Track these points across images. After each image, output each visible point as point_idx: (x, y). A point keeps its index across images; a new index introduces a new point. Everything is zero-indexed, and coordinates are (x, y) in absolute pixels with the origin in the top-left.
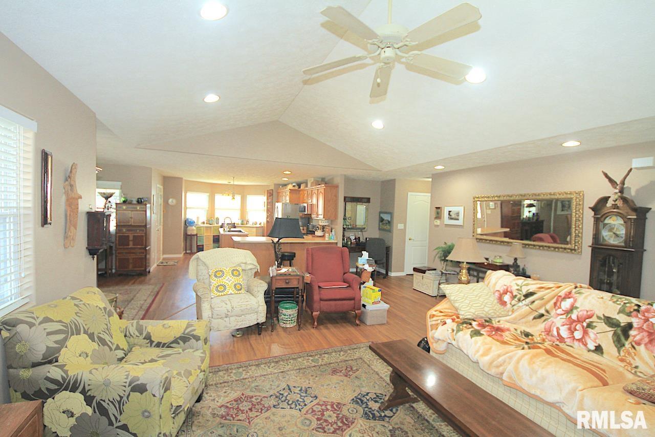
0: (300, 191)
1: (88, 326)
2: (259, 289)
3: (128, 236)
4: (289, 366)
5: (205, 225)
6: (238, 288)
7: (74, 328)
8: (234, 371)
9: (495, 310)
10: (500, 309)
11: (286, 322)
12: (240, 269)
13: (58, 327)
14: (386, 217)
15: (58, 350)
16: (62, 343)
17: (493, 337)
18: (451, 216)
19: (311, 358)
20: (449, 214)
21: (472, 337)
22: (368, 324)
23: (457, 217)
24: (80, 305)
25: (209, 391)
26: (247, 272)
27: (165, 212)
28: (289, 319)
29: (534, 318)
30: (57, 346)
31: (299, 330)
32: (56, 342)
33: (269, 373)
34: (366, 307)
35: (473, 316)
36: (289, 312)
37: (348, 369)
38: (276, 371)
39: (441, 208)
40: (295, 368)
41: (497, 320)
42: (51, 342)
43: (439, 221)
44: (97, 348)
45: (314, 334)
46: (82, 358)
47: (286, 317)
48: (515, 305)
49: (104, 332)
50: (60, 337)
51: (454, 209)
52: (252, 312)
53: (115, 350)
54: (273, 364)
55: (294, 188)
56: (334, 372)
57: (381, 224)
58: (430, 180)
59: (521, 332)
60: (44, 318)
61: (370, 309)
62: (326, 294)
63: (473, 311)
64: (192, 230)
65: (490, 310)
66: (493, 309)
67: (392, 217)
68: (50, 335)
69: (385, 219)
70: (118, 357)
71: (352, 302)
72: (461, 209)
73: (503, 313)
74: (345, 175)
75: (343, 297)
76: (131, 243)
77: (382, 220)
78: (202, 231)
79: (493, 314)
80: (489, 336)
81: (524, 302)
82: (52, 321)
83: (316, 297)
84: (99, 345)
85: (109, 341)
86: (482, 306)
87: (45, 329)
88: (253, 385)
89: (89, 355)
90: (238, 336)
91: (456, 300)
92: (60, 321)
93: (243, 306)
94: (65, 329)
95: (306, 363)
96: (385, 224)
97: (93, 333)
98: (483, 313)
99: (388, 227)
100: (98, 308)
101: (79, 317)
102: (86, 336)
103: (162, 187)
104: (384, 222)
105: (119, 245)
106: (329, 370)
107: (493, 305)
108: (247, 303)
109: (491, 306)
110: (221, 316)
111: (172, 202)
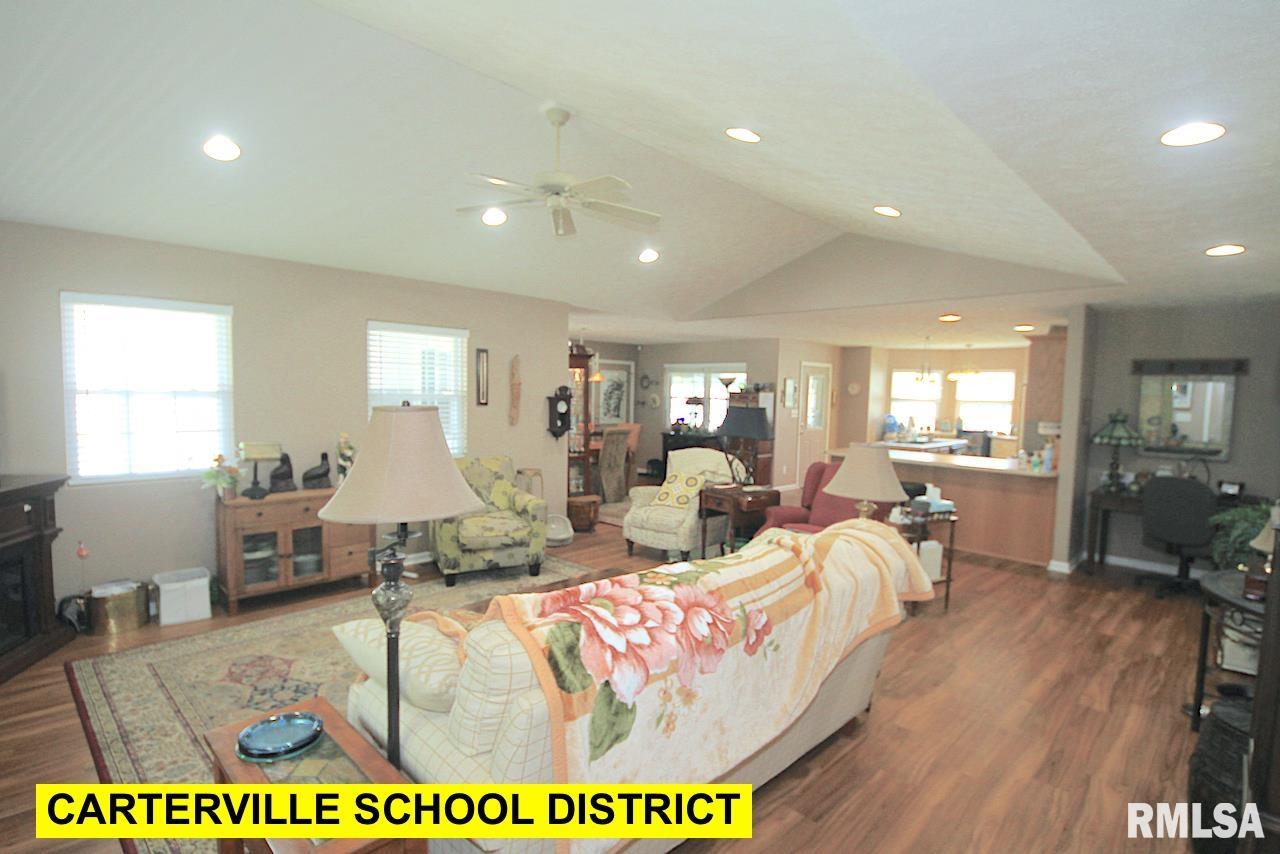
6: (683, 500)
12: (701, 478)
24: (474, 464)
49: (484, 487)
74: (1088, 307)
100: (489, 470)
111: (854, 389)
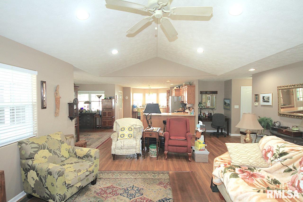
0: (180, 90)
1: (49, 147)
2: (138, 137)
3: (106, 112)
4: (141, 177)
5: (141, 108)
6: (130, 136)
7: (43, 147)
8: (116, 174)
9: (258, 162)
10: (262, 162)
11: (152, 155)
12: (133, 127)
13: (37, 146)
14: (227, 102)
15: (34, 154)
16: (36, 152)
17: (245, 180)
18: (264, 99)
19: (153, 174)
20: (263, 99)
21: (230, 177)
22: (196, 161)
23: (268, 100)
24: (49, 139)
25: (100, 181)
26: (137, 129)
27: (123, 102)
28: (153, 153)
29: (285, 171)
30: (34, 153)
31: (157, 160)
32: (34, 151)
33: (129, 178)
34: (195, 152)
35: (240, 164)
36: (153, 150)
37: (168, 184)
38: (133, 178)
39: (259, 94)
40: (142, 178)
41: (259, 169)
42: (32, 151)
43: (257, 103)
44: (52, 156)
45: (163, 162)
46: (43, 159)
47: (152, 152)
48: (273, 160)
49: (57, 149)
50: (36, 149)
51: (266, 95)
52: (133, 148)
53: (61, 157)
54: (134, 174)
55: (177, 89)
56: (160, 183)
57: (225, 106)
58: (252, 78)
59: (272, 179)
60: (32, 142)
61: (197, 153)
62: (171, 142)
63: (240, 161)
64: (136, 110)
65: (254, 162)
66: (256, 162)
67: (230, 102)
68: (32, 148)
69: (227, 103)
70: (62, 160)
71: (186, 148)
72: (270, 95)
73: (264, 165)
74: (199, 80)
75: (180, 145)
76: (107, 115)
77: (225, 103)
78: (140, 110)
79: (256, 165)
80: (242, 179)
81: (278, 159)
82: (35, 143)
83: (166, 144)
84: (53, 155)
85: (59, 153)
86: (248, 159)
87: (31, 146)
88: (119, 182)
89: (47, 158)
90: (129, 158)
91: (231, 153)
92: (38, 144)
93: (128, 145)
94: (39, 147)
95: (149, 177)
96: (227, 106)
97: (52, 150)
98: (248, 163)
99: (228, 107)
100: (57, 140)
101: (47, 143)
102: (48, 151)
103: (122, 92)
104: (227, 104)
105: (103, 116)
106: (158, 182)
107: (257, 159)
108: (131, 143)
109: (255, 159)
110: (119, 148)
111: (127, 98)
